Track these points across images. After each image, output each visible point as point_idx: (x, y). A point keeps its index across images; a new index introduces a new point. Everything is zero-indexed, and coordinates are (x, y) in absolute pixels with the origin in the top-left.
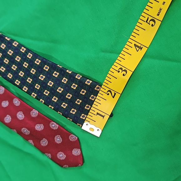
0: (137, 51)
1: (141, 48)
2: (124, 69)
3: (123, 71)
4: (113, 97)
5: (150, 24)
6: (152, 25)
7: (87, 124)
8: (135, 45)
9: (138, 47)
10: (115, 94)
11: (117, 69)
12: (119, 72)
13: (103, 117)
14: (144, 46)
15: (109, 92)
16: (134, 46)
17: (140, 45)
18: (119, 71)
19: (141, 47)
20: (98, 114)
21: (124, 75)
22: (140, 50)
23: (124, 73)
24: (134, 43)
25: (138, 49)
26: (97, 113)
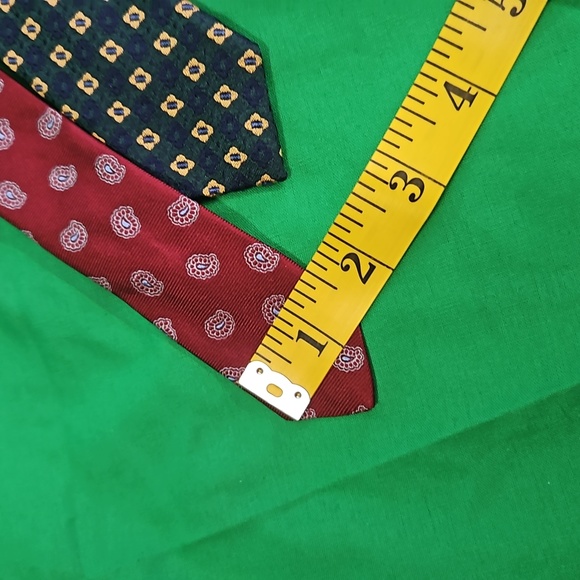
0: (458, 109)
1: (472, 99)
2: (411, 175)
3: (410, 182)
4: (364, 280)
5: (503, 9)
6: (514, 13)
7: (260, 370)
8: (447, 85)
9: (460, 92)
10: (372, 268)
11: (387, 176)
12: (394, 186)
13: (321, 348)
14: (480, 91)
15: (349, 261)
16: (442, 92)
17: (464, 87)
18: (396, 184)
19: (473, 92)
20: (301, 335)
21: (412, 198)
22: (467, 103)
23: (414, 189)
24: (443, 77)
25: (458, 100)
26: (300, 332)
